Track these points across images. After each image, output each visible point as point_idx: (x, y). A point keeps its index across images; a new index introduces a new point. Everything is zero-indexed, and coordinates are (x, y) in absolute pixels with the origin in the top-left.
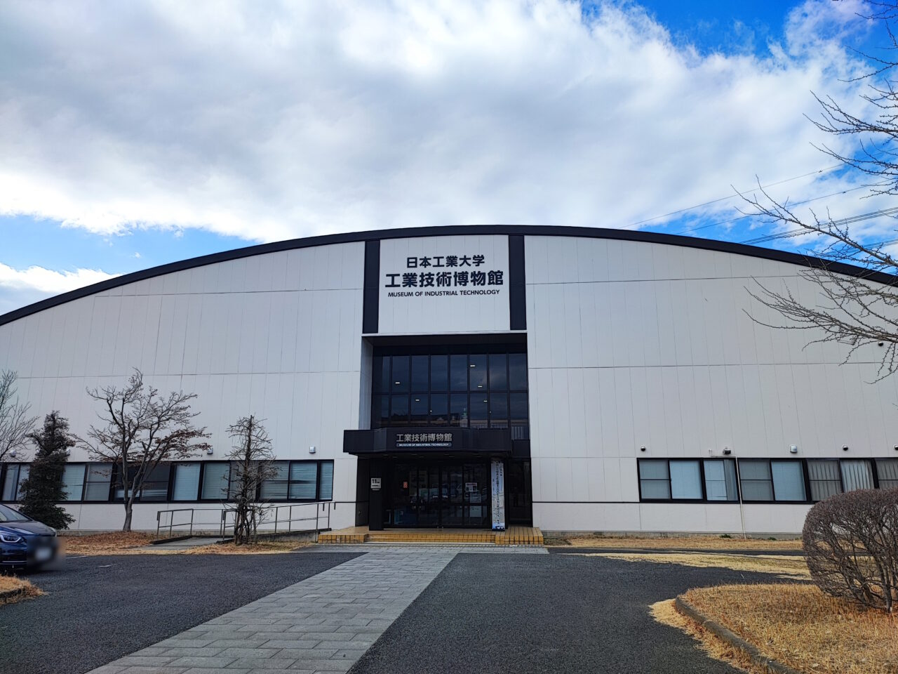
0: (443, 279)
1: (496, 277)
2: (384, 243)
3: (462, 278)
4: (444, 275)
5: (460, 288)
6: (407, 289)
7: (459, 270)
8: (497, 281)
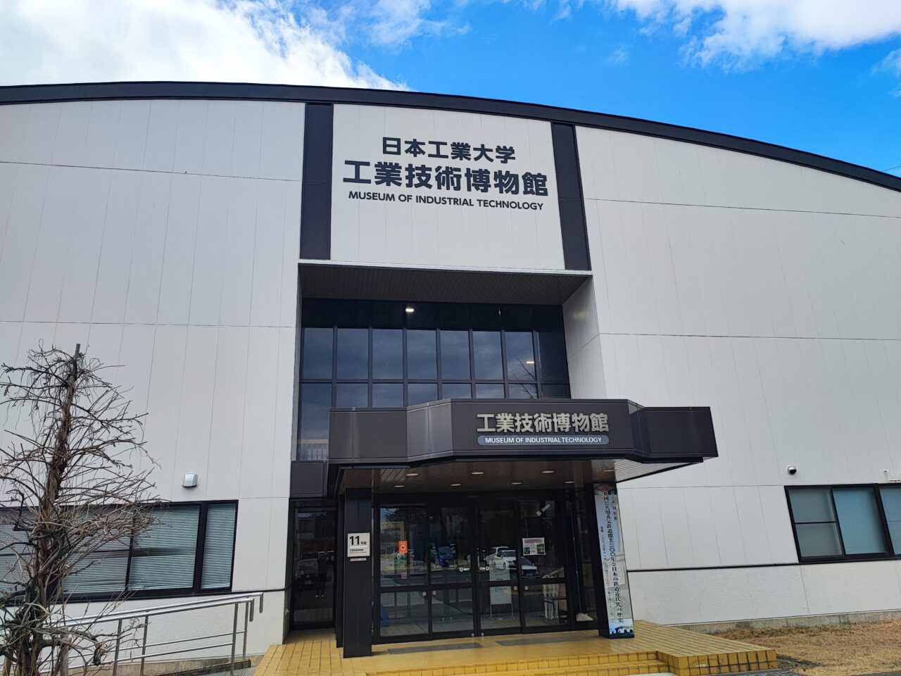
0: (447, 178)
1: (535, 183)
2: (339, 110)
3: (480, 180)
4: (449, 171)
5: (475, 195)
6: (383, 189)
7: (475, 166)
8: (538, 189)
